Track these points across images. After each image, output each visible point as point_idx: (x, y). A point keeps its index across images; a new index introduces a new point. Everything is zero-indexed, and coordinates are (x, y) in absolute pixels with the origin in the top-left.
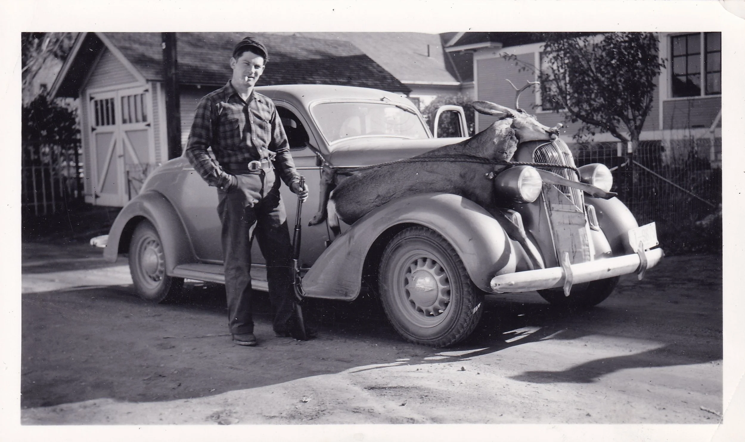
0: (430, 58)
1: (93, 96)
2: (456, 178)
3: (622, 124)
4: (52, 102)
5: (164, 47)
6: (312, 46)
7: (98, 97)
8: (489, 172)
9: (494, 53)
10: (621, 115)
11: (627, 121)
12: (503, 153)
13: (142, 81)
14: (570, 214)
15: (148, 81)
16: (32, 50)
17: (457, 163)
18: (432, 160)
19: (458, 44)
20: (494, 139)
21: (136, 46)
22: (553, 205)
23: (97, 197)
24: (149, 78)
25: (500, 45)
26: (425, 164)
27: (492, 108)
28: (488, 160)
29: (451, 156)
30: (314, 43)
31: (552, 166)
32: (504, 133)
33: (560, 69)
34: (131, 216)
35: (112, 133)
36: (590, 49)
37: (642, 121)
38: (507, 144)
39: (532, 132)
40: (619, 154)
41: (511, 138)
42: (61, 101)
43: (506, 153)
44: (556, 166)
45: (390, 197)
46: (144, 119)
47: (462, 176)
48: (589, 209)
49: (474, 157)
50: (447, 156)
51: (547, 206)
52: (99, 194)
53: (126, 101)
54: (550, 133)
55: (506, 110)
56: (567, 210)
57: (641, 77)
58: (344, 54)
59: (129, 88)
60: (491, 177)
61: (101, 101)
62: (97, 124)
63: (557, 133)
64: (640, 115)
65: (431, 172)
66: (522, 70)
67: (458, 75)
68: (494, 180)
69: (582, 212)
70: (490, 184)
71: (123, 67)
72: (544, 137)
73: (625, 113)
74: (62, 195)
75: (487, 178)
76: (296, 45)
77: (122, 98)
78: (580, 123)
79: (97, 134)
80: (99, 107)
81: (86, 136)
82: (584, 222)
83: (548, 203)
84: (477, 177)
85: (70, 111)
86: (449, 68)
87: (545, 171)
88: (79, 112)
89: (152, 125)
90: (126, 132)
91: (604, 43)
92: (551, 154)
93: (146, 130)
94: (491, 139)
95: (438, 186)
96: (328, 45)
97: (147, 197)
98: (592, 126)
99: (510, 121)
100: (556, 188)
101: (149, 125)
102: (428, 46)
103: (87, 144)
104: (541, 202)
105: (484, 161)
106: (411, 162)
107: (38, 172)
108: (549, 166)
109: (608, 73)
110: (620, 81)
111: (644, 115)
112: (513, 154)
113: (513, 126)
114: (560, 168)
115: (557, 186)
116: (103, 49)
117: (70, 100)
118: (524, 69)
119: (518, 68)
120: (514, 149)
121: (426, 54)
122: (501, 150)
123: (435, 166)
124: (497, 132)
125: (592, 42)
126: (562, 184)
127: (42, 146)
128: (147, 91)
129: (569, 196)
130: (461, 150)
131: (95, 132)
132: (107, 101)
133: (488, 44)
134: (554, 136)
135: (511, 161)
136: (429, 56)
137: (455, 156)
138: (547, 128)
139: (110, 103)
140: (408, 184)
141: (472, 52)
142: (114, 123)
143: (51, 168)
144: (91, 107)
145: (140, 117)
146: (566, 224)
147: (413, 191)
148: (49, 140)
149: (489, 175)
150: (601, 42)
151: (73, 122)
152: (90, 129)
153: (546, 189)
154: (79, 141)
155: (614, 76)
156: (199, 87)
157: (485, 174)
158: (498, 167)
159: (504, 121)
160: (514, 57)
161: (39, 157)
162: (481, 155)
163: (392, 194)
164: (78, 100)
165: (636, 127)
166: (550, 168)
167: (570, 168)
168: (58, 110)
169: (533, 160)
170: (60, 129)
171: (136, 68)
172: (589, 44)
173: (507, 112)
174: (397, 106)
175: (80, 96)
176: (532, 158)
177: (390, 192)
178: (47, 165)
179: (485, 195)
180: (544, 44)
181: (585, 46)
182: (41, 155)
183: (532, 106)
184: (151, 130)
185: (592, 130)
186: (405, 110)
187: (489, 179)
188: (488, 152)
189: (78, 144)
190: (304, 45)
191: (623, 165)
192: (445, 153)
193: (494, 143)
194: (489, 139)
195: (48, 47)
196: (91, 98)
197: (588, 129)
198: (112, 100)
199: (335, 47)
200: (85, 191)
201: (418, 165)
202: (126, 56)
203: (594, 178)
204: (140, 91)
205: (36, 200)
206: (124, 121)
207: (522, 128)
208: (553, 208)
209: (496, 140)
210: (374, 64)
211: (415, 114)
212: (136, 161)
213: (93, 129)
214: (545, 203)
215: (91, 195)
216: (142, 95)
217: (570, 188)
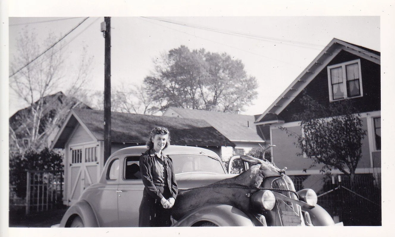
0: (249, 128)
1: (71, 148)
2: (230, 196)
3: (345, 165)
4: (52, 151)
5: (105, 124)
6: (185, 122)
7: (75, 148)
8: (248, 193)
9: (276, 127)
10: (344, 159)
11: (348, 163)
12: (255, 183)
13: (95, 140)
14: (292, 217)
15: (98, 140)
16: (48, 124)
17: (231, 188)
18: (218, 186)
19: (261, 121)
20: (250, 175)
21: (94, 123)
22: (283, 212)
23: (69, 201)
24: (99, 139)
25: (283, 121)
26: (215, 188)
27: (250, 159)
28: (247, 187)
29: (228, 184)
30: (186, 121)
31: (282, 190)
32: (255, 172)
33: (310, 135)
34: (71, 214)
35: (79, 167)
36: (325, 125)
37: (357, 163)
38: (257, 178)
39: (271, 172)
40: (333, 182)
41: (260, 175)
42: (56, 150)
43: (257, 183)
44: (284, 190)
45: (197, 206)
46: (96, 160)
47: (234, 195)
48: (305, 214)
49: (240, 185)
50: (226, 184)
51: (279, 212)
52: (70, 200)
53: (87, 150)
54: (280, 173)
55: (257, 160)
56: (290, 215)
57: (354, 139)
58: (201, 126)
59: (89, 144)
60: (249, 196)
61: (76, 151)
62: (73, 162)
63: (284, 172)
64: (355, 160)
65: (218, 193)
66: (290, 135)
67: (264, 137)
68: (250, 197)
69: (299, 216)
70: (248, 200)
71: (87, 133)
72: (277, 174)
73: (347, 159)
74: (52, 200)
75: (247, 196)
76: (176, 122)
77: (86, 149)
78: (322, 164)
79: (72, 168)
80: (74, 153)
81: (67, 168)
82: (300, 221)
83: (280, 211)
84: (241, 196)
85: (60, 155)
86: (259, 133)
87: (277, 193)
88: (65, 157)
89: (99, 163)
90: (87, 167)
91: (332, 122)
92: (281, 184)
93: (96, 166)
94: (249, 175)
95: (221, 201)
96: (193, 122)
97: (80, 203)
98: (329, 166)
99: (259, 165)
100: (284, 202)
101: (98, 163)
102: (248, 122)
103: (67, 172)
104: (277, 210)
105: (245, 187)
106: (209, 187)
107: (41, 188)
108: (280, 190)
109: (335, 137)
110: (342, 142)
111: (357, 160)
112: (260, 184)
113: (261, 169)
114: (286, 192)
115: (285, 201)
116: (78, 125)
117: (60, 150)
118: (291, 135)
119: (288, 134)
120: (261, 181)
121: (247, 126)
122: (254, 182)
123: (220, 190)
124: (252, 172)
125: (326, 121)
126: (287, 201)
127: (45, 173)
128: (98, 145)
129: (291, 207)
130: (233, 182)
131: (71, 166)
132: (78, 150)
133: (277, 121)
134: (282, 174)
135: (259, 187)
136: (248, 127)
137: (231, 185)
138: (279, 170)
139: (80, 151)
140: (207, 199)
141: (269, 125)
142: (81, 162)
143: (48, 185)
144: (70, 153)
145: (94, 159)
146: (290, 222)
147: (209, 203)
148: (48, 171)
149: (247, 195)
150: (330, 121)
151: (61, 161)
152: (69, 165)
153: (279, 203)
154: (63, 171)
155: (339, 139)
156: (124, 143)
157: (245, 194)
158: (253, 191)
159: (256, 166)
160: (286, 129)
161: (42, 180)
162: (244, 184)
163: (198, 204)
164: (64, 150)
165: (353, 167)
166: (280, 191)
167: (291, 191)
168: (54, 155)
169: (272, 187)
170: (55, 165)
171: (93, 134)
172: (325, 122)
173: (258, 161)
174: (208, 156)
175: (65, 148)
176: (271, 186)
177: (197, 204)
178: (46, 184)
179: (246, 206)
180: (300, 122)
181: (323, 123)
182: (43, 178)
183: (297, 155)
184: (99, 166)
185: (330, 168)
186: (213, 158)
187: (248, 197)
188: (247, 183)
189: (62, 173)
190: (180, 122)
191: (336, 189)
192: (225, 183)
193: (250, 178)
194: (248, 175)
195: (56, 122)
196: (71, 149)
197: (327, 167)
198: (81, 150)
199: (197, 123)
200: (63, 199)
201: (212, 189)
202: (89, 128)
203: (307, 197)
204: (94, 145)
205: (38, 203)
206: (86, 161)
207: (266, 169)
208: (283, 213)
209: (251, 176)
210: (217, 131)
211: (218, 161)
212: (90, 182)
213: (71, 165)
214: (278, 211)
215: (66, 200)
216: (95, 147)
217: (292, 203)
